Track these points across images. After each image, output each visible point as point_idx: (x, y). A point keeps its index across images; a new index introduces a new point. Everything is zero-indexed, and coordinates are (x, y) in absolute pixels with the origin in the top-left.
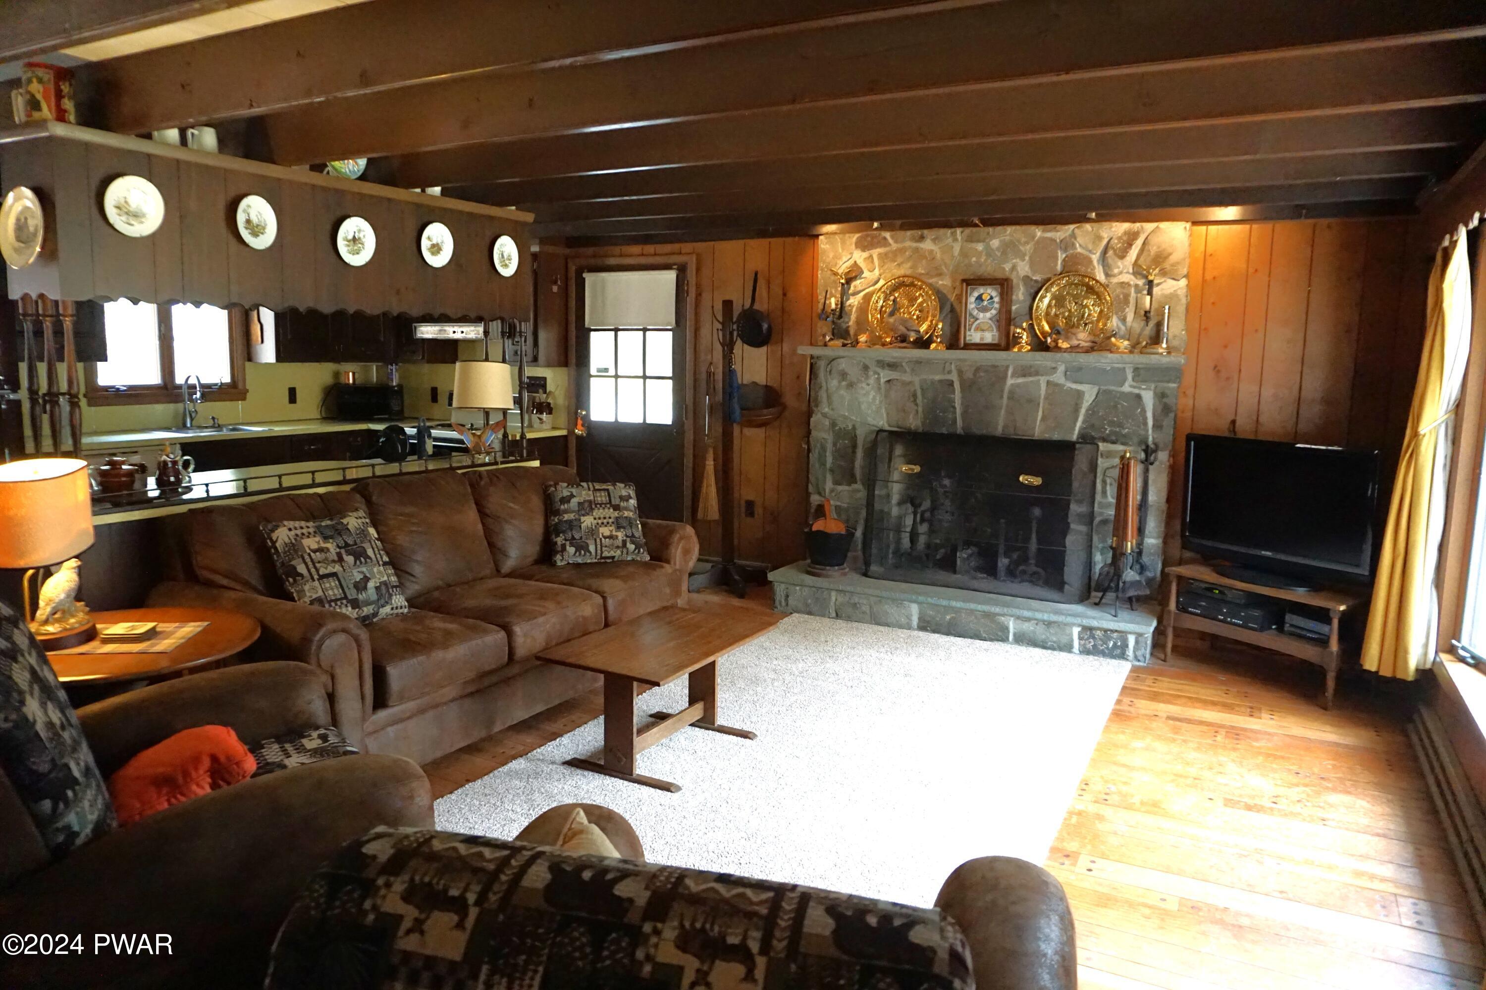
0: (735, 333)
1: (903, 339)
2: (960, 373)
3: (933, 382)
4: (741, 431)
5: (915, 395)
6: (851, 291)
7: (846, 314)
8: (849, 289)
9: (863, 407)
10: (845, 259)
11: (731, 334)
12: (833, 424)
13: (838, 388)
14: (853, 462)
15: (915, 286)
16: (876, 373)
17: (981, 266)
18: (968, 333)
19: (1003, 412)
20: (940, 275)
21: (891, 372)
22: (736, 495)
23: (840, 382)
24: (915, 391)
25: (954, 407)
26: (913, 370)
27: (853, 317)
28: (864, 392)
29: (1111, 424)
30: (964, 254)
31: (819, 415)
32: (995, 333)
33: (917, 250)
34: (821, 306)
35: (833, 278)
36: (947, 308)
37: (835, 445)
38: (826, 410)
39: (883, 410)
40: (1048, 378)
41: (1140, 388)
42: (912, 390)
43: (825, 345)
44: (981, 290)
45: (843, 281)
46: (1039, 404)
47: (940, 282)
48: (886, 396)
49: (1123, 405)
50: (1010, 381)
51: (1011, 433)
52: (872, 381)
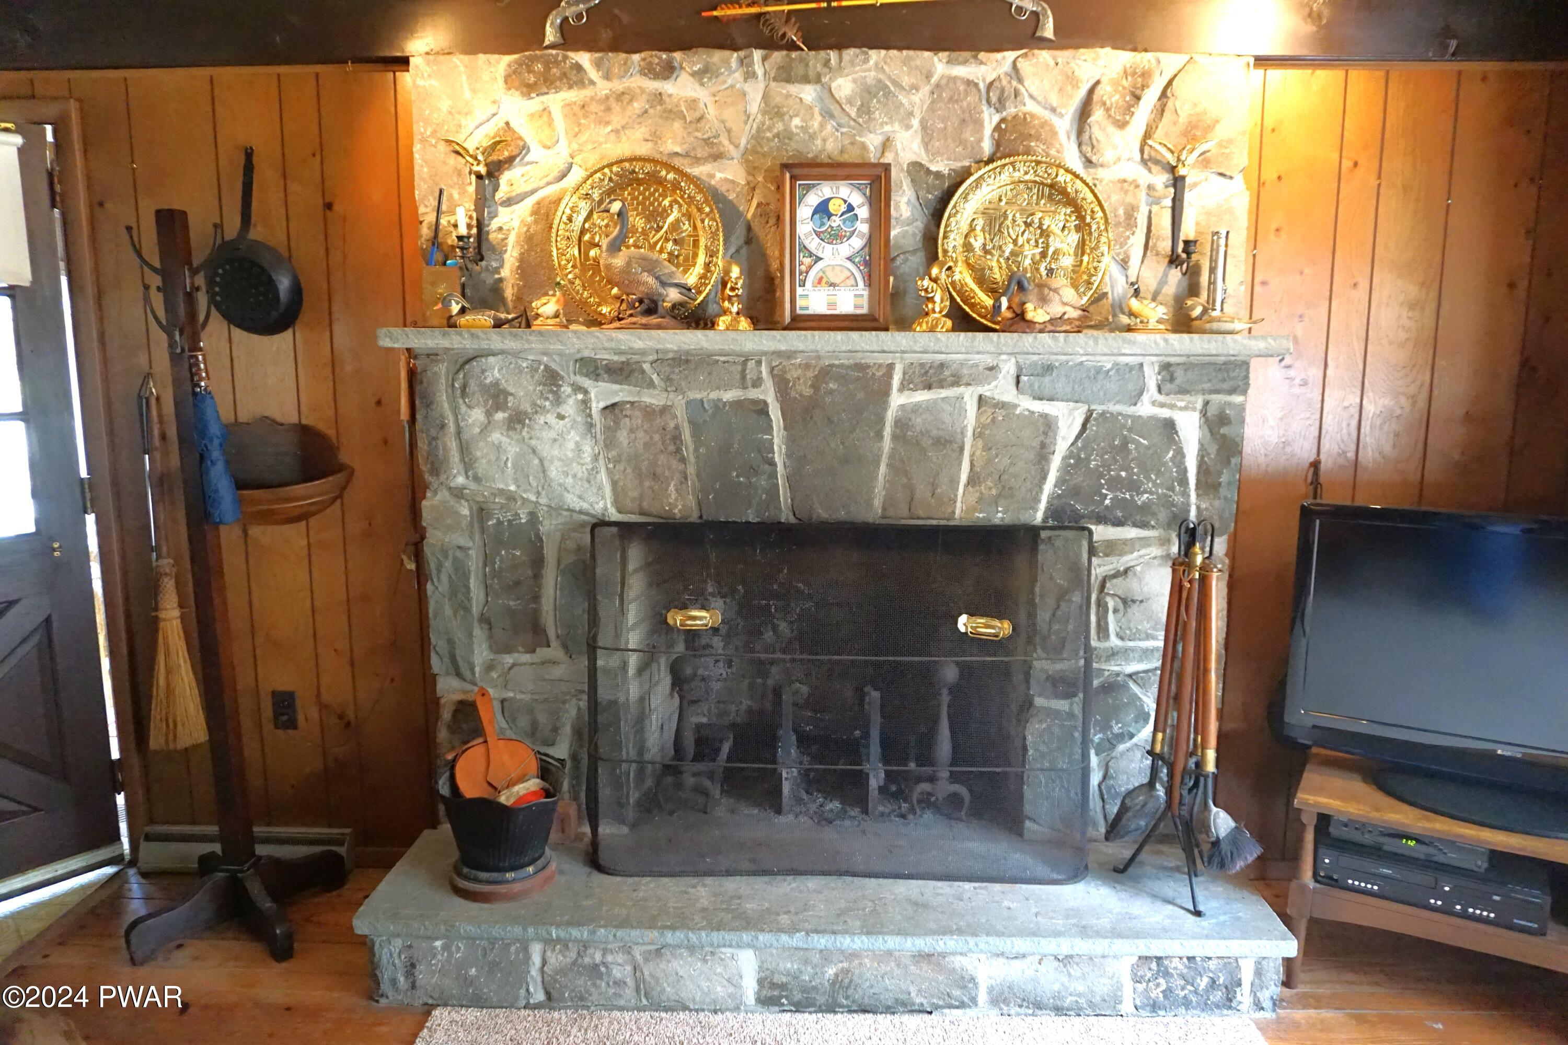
0: (202, 300)
1: (650, 306)
2: (782, 385)
3: (718, 405)
4: (245, 532)
5: (677, 438)
6: (499, 195)
7: (493, 249)
8: (496, 188)
9: (554, 472)
10: (479, 116)
11: (190, 298)
12: (481, 512)
13: (486, 429)
14: (536, 598)
15: (661, 182)
16: (578, 389)
17: (812, 137)
18: (799, 291)
19: (883, 469)
20: (717, 157)
21: (616, 387)
22: (244, 681)
23: (489, 414)
24: (677, 427)
25: (773, 464)
26: (668, 380)
27: (511, 257)
28: (552, 434)
29: (1115, 484)
30: (773, 110)
31: (443, 495)
32: (862, 289)
33: (659, 97)
34: (426, 231)
35: (453, 160)
36: (739, 233)
37: (487, 560)
38: (461, 480)
39: (603, 477)
40: (980, 390)
41: (1172, 407)
42: (672, 425)
43: (451, 323)
44: (825, 190)
45: (482, 170)
46: (962, 449)
47: (719, 175)
48: (609, 443)
49: (1138, 444)
50: (898, 400)
51: (901, 516)
52: (570, 407)
